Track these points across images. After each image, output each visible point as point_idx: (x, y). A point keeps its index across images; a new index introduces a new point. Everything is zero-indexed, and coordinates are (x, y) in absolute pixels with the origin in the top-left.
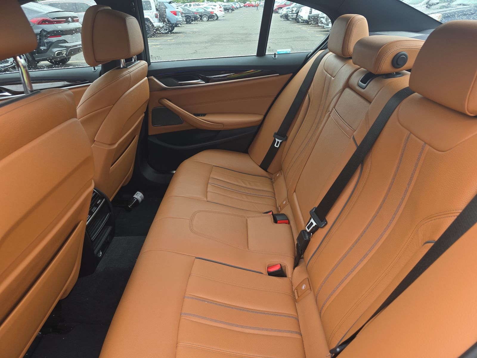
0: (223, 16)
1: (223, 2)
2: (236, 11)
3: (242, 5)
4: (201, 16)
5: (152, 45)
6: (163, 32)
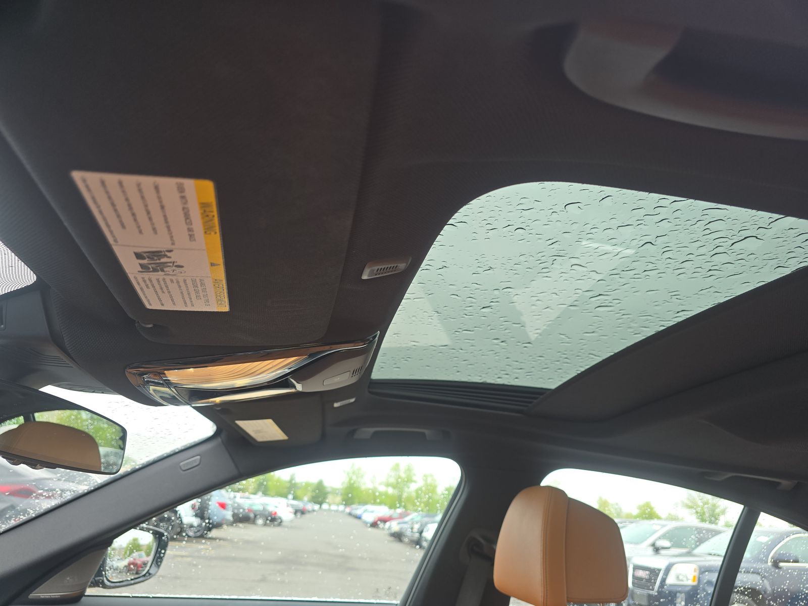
0: (292, 521)
4: (255, 516)
6: (191, 534)
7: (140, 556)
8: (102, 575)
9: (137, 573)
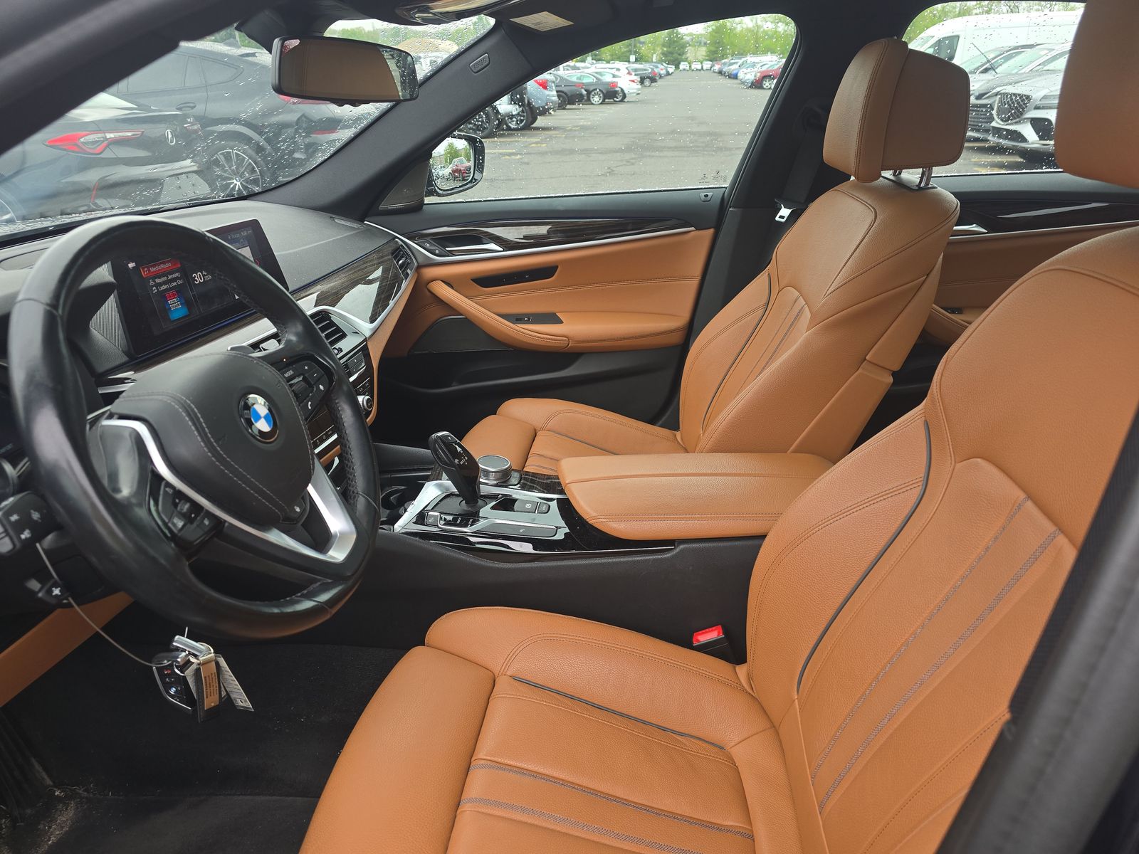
0: (638, 94)
1: (627, 63)
2: (660, 82)
3: (671, 69)
4: (589, 92)
5: (501, 154)
6: (513, 125)
7: (461, 162)
8: (433, 185)
9: (464, 180)
